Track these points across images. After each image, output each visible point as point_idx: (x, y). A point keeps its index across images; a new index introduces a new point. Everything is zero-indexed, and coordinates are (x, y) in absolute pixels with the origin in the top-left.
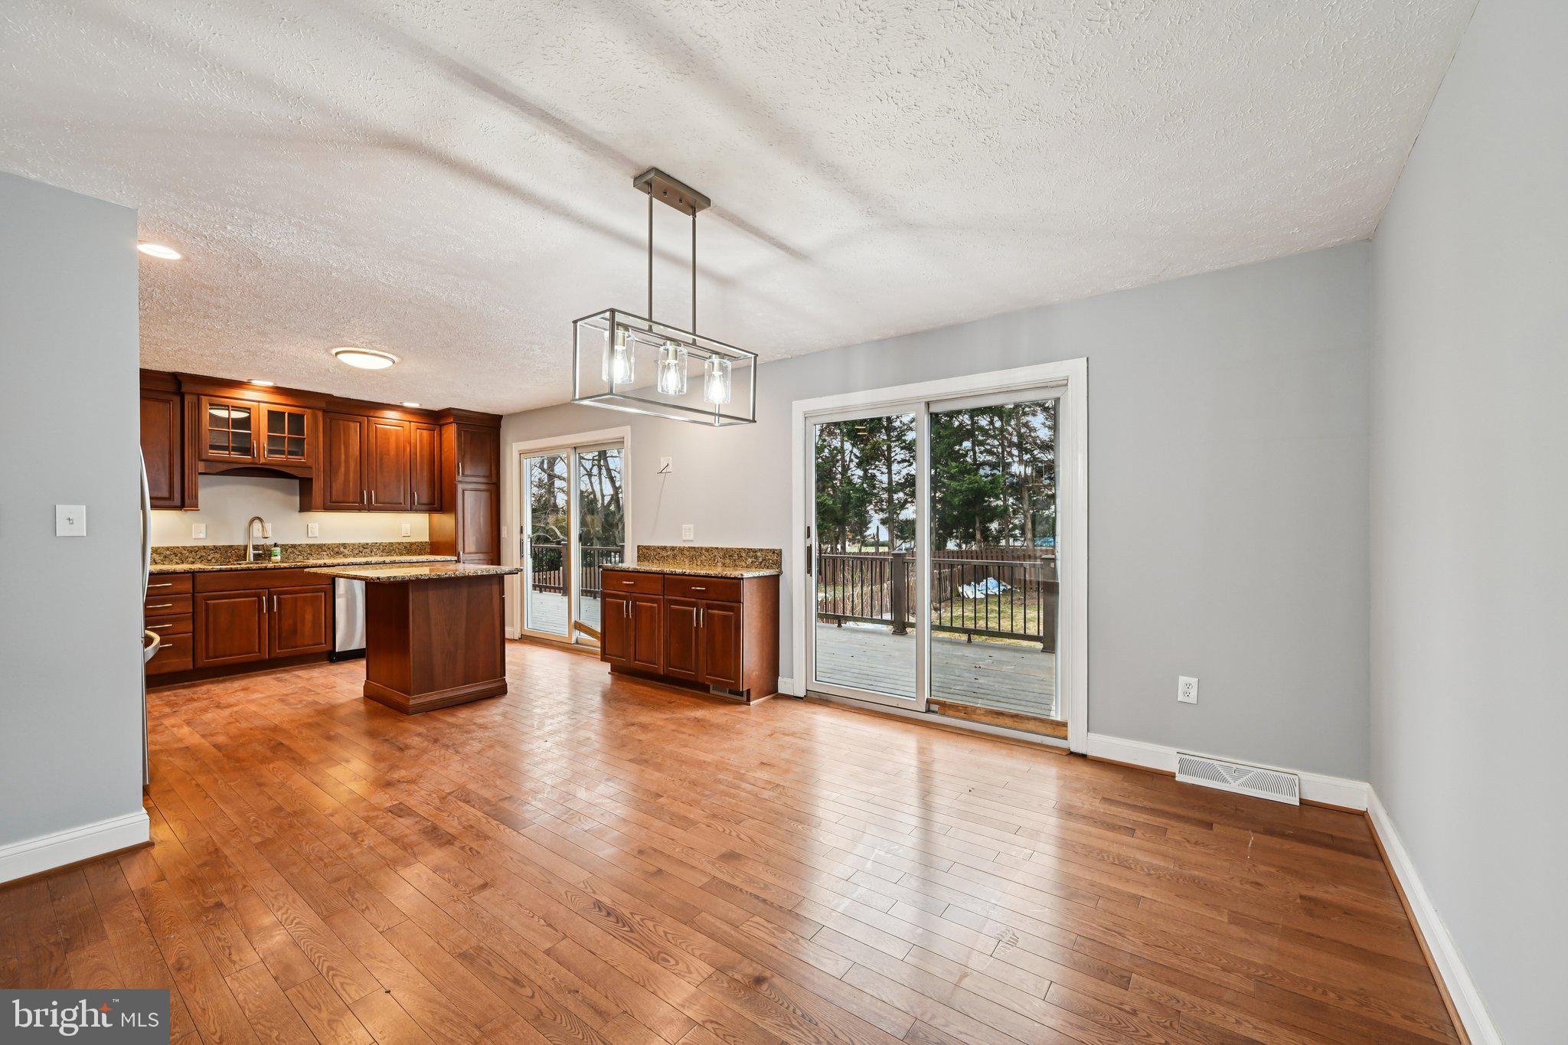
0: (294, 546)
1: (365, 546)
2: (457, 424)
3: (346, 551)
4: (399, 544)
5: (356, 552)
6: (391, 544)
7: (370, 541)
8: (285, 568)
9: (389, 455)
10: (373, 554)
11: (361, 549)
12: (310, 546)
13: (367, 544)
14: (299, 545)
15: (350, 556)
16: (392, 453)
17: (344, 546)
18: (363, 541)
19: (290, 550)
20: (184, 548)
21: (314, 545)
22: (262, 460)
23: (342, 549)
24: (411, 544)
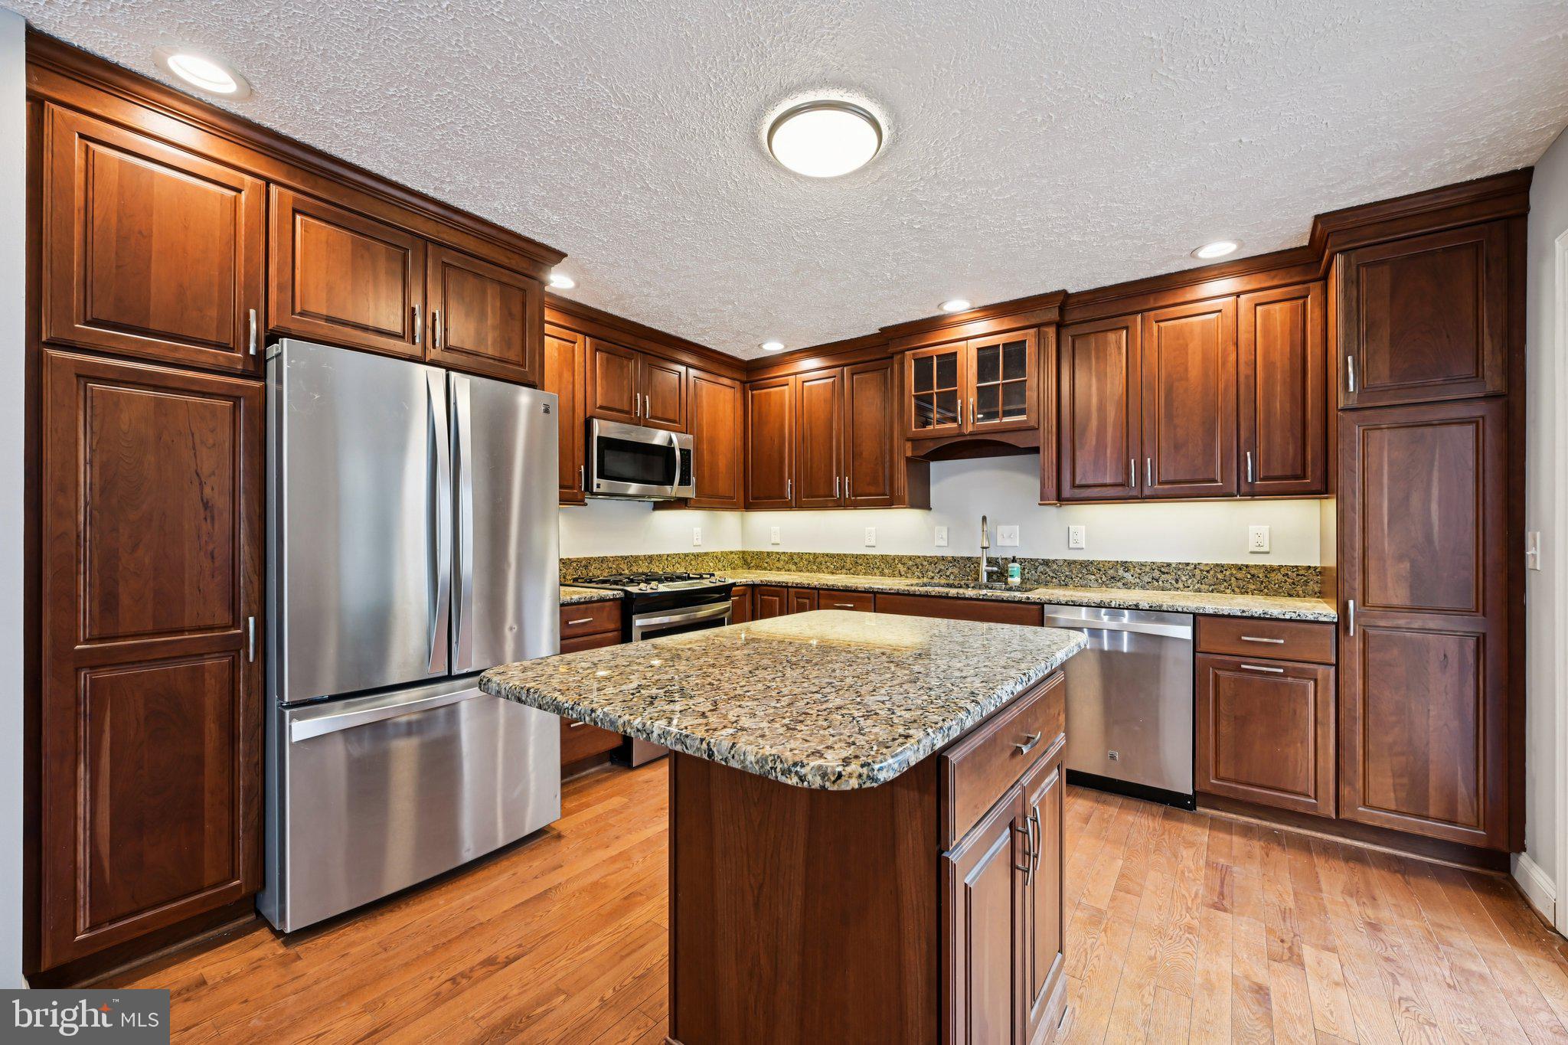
0: (1046, 563)
1: (1164, 569)
2: (1341, 252)
3: (1128, 576)
4: (1240, 568)
5: (1147, 579)
6: (1221, 568)
7: (1174, 559)
8: (971, 599)
9: (1187, 379)
10: (1180, 585)
11: (1156, 574)
12: (1070, 563)
13: (1169, 565)
14: (1054, 561)
15: (1135, 585)
16: (1195, 372)
17: (1125, 566)
18: (1160, 559)
19: (1041, 568)
20: (925, 558)
21: (1075, 562)
22: (970, 429)
23: (1121, 572)
24: (1270, 570)
